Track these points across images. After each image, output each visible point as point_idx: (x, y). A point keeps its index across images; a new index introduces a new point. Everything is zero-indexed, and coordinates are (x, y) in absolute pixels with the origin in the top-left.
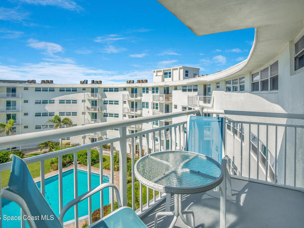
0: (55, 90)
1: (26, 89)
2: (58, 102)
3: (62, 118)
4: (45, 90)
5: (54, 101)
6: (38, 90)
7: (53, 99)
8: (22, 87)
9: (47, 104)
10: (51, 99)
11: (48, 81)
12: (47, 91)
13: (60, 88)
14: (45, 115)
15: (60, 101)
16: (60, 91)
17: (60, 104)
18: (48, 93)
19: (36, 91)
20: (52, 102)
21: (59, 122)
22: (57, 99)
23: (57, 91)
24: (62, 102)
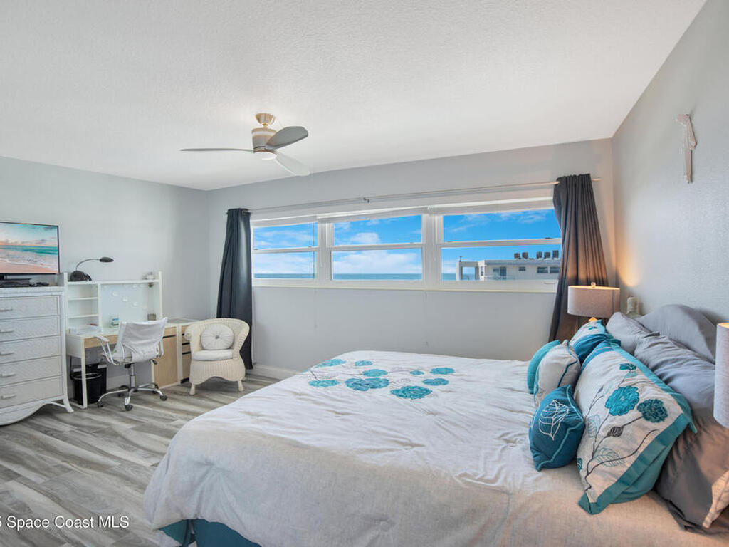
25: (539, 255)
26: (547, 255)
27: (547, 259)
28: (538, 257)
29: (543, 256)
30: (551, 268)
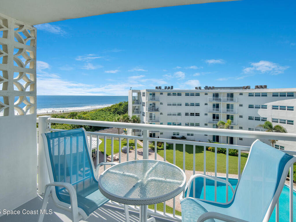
0: (267, 95)
1: (241, 94)
2: (271, 107)
3: (274, 125)
4: (258, 95)
5: (266, 106)
6: (251, 95)
7: (265, 104)
8: (238, 92)
9: (260, 109)
10: (264, 104)
11: (262, 86)
12: (259, 96)
13: (273, 93)
14: (258, 119)
15: (273, 106)
16: (273, 96)
17: (273, 110)
18: (261, 97)
19: (249, 96)
20: (265, 107)
21: (270, 128)
22: (270, 105)
23: (270, 96)
24: (275, 108)
25: (166, 88)
26: (169, 88)
27: (169, 89)
28: (165, 89)
29: (170, 88)
30: (173, 93)
